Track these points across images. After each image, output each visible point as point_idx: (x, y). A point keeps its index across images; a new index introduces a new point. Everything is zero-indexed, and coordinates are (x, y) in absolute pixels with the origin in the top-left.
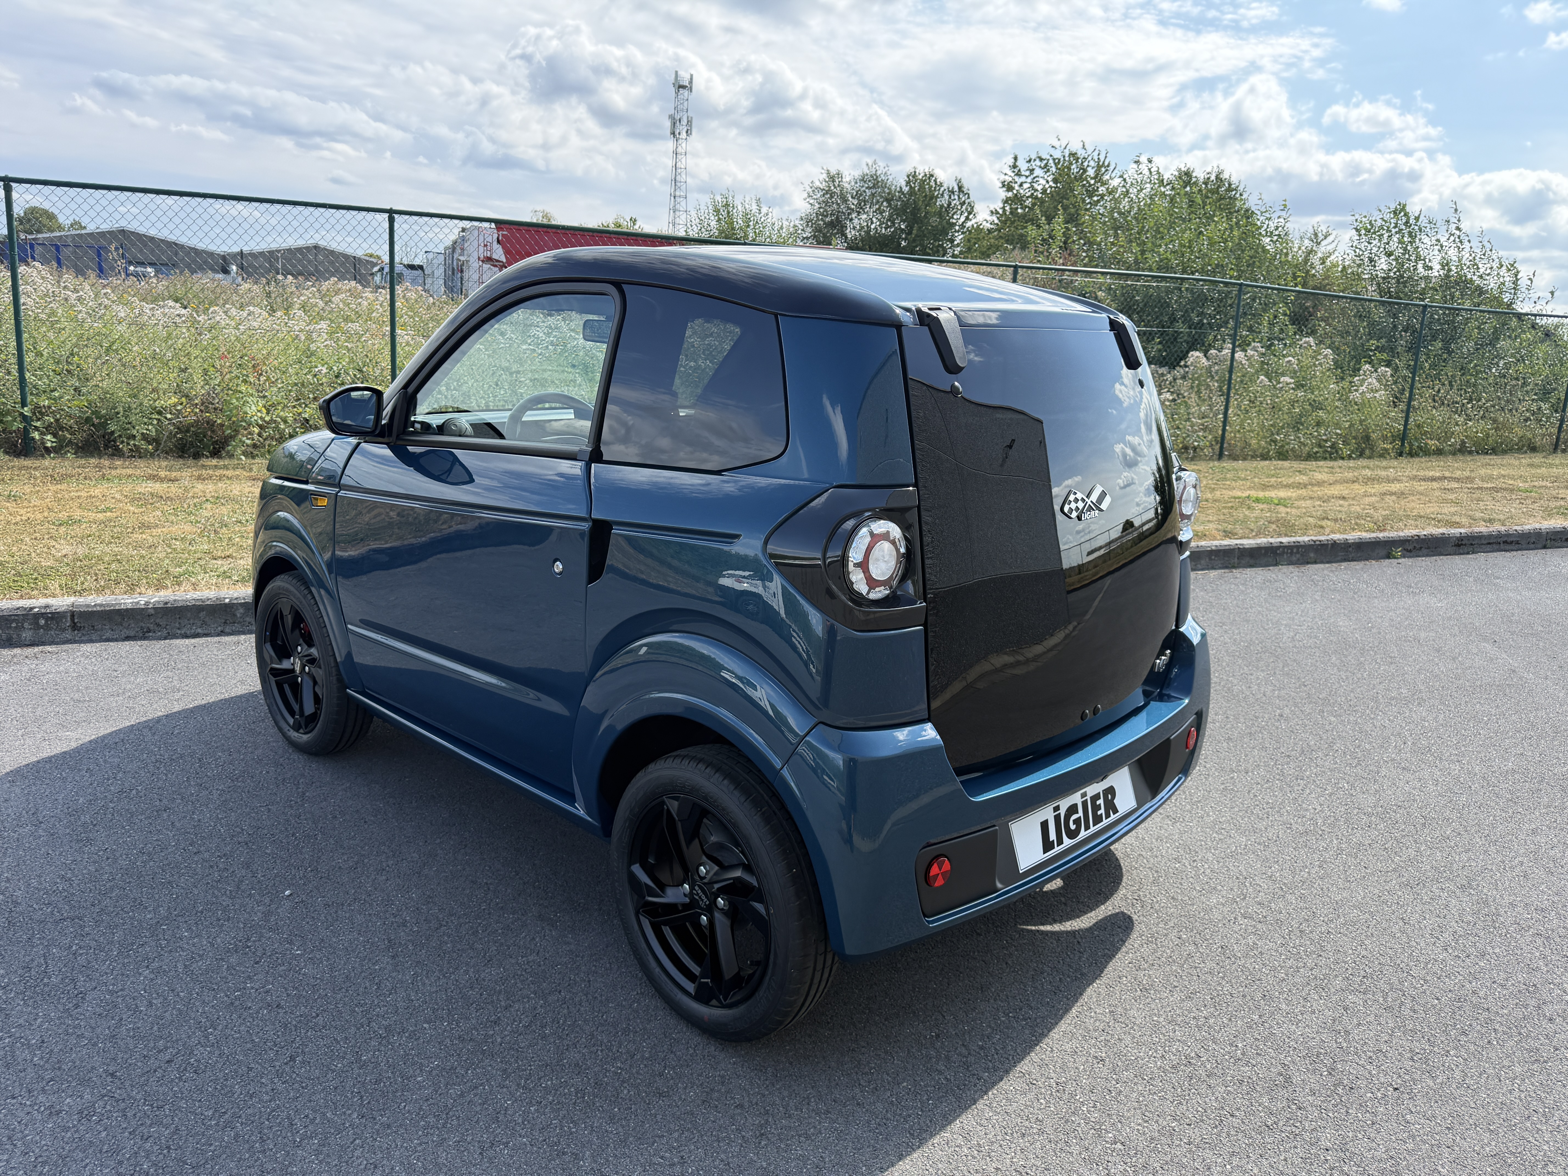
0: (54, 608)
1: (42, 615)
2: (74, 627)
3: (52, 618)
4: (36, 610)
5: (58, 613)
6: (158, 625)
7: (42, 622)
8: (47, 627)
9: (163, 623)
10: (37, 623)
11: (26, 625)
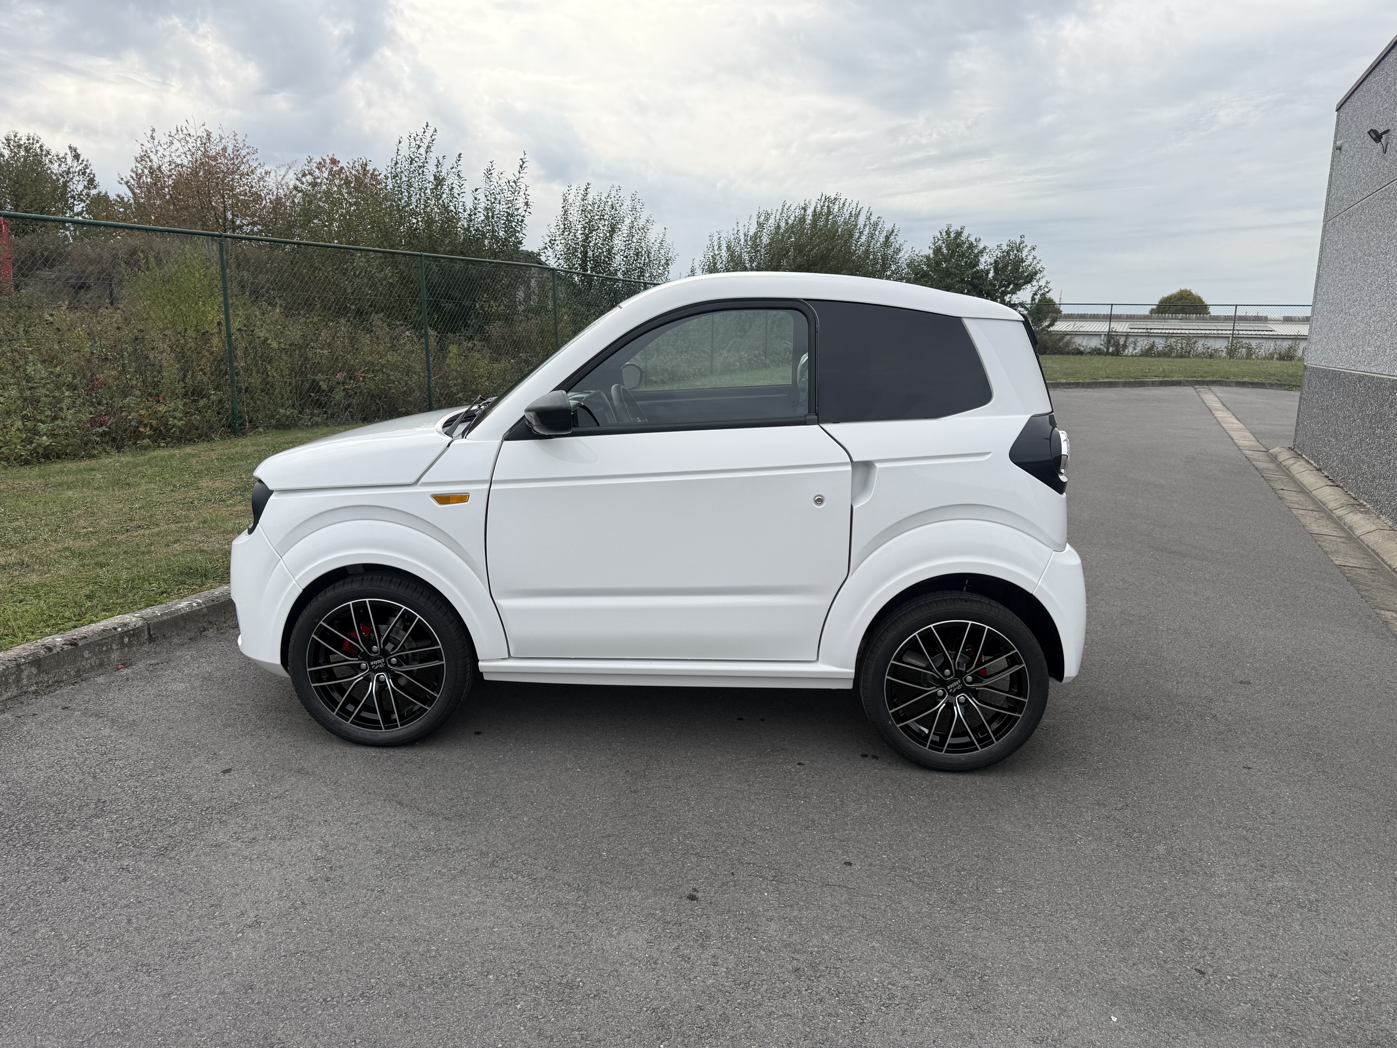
0: (132, 625)
1: (126, 633)
2: (151, 639)
3: (133, 635)
4: (120, 629)
5: (138, 628)
6: (210, 623)
7: (126, 640)
8: (130, 645)
9: (213, 619)
10: (122, 642)
11: (114, 647)
